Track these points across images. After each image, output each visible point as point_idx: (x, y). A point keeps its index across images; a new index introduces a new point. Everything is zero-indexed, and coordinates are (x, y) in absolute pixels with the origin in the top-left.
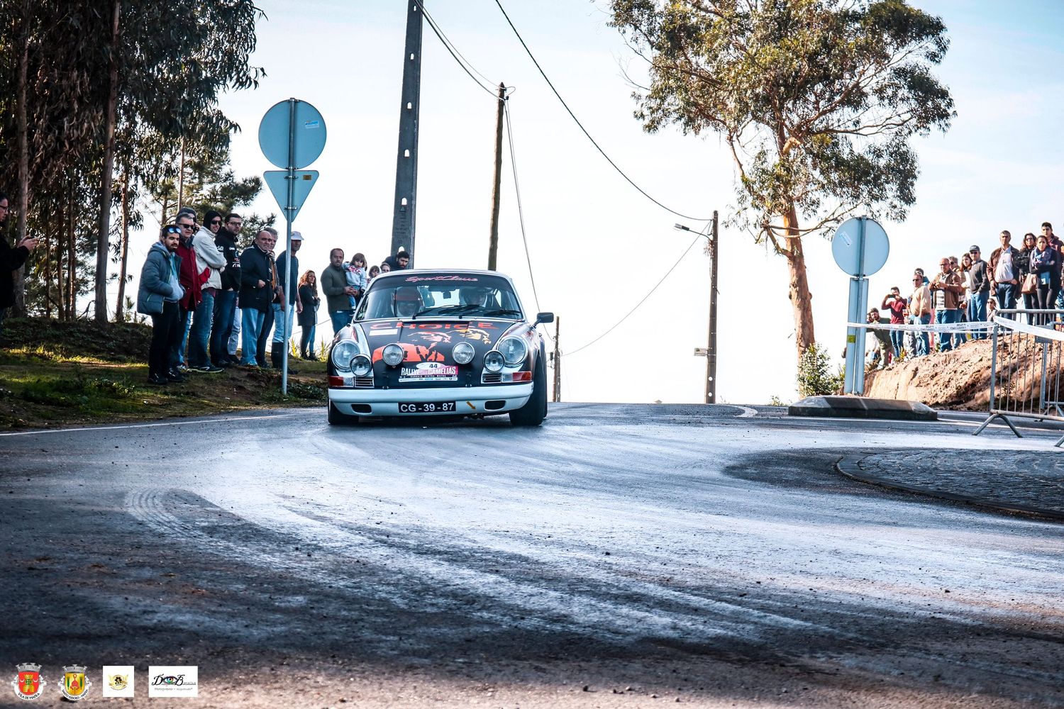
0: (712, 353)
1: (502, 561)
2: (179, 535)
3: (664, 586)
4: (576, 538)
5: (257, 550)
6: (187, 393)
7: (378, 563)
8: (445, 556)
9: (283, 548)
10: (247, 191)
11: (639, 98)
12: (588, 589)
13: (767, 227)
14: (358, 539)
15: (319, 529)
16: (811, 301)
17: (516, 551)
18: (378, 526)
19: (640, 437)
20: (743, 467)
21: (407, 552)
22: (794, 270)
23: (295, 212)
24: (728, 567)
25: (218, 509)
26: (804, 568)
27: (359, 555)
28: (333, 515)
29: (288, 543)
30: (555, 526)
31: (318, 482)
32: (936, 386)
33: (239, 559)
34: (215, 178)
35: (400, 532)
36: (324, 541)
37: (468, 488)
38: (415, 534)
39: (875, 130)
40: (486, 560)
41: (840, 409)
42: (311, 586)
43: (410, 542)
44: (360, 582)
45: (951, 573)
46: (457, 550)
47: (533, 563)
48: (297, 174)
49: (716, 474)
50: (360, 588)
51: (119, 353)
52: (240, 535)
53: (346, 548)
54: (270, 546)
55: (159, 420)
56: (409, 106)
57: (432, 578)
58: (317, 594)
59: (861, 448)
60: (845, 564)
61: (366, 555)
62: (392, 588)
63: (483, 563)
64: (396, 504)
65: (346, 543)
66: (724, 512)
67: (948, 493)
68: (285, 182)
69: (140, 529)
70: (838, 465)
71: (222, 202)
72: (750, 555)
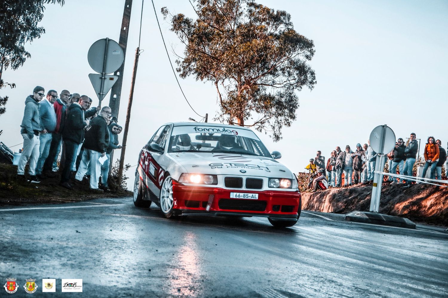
11: (179, 62)
13: (231, 123)
23: (103, 96)
41: (373, 219)
48: (106, 77)
68: (100, 80)
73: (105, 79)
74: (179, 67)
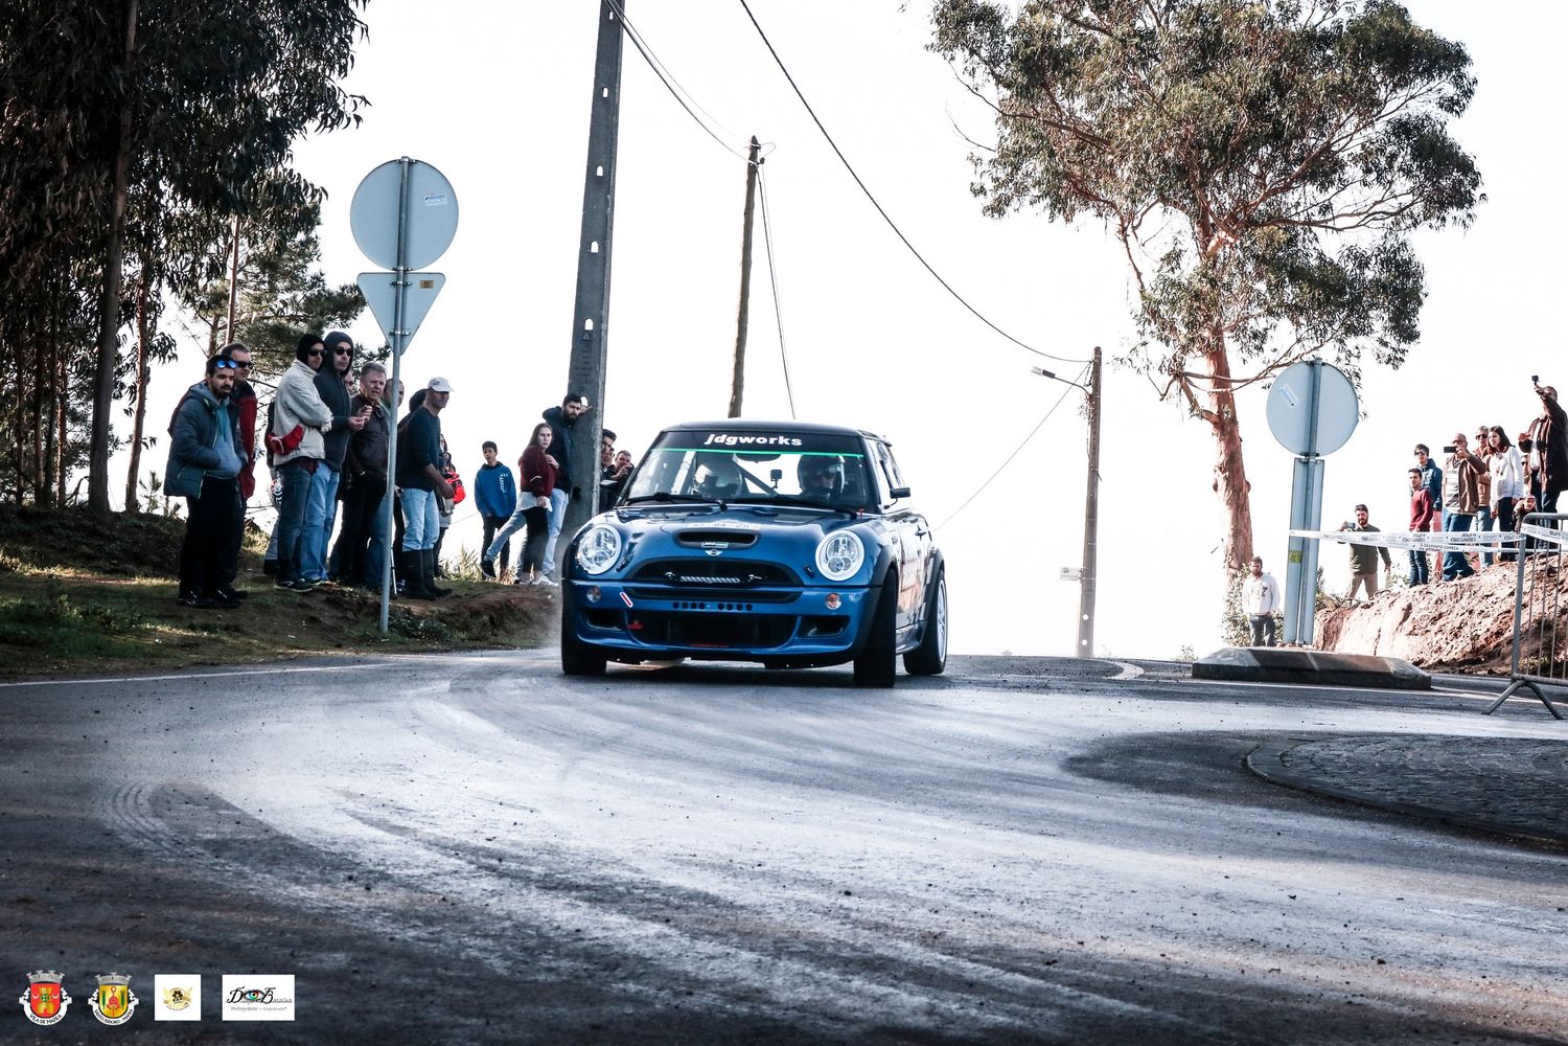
0: (1088, 575)
1: (676, 902)
2: (166, 852)
3: (928, 946)
4: (803, 868)
5: (287, 878)
6: (227, 628)
7: (476, 903)
8: (586, 893)
9: (329, 877)
10: (348, 304)
11: (977, 162)
12: (805, 948)
13: (1179, 375)
14: (451, 863)
15: (393, 847)
16: (1250, 494)
17: (701, 887)
18: (489, 845)
19: (941, 708)
20: (1097, 759)
21: (526, 885)
22: (1223, 444)
23: (406, 339)
24: (1038, 918)
25: (237, 813)
26: (1158, 922)
27: (447, 889)
28: (417, 826)
29: (338, 868)
30: (772, 848)
31: (406, 773)
32: (1439, 635)
33: (254, 893)
34: (295, 282)
35: (522, 853)
36: (396, 866)
37: (646, 785)
38: (546, 857)
39: (1355, 220)
40: (650, 900)
41: (1274, 668)
42: (361, 937)
43: (533, 869)
44: (441, 931)
45: (1394, 933)
46: (606, 883)
47: (724, 906)
48: (410, 279)
49: (1050, 770)
50: (439, 941)
51: (126, 562)
52: (264, 854)
53: (429, 877)
54: (309, 872)
55: (177, 669)
56: (600, 171)
57: (558, 928)
58: (368, 949)
59: (1293, 732)
60: (1226, 917)
61: (460, 889)
62: (490, 942)
63: (645, 905)
64: (525, 808)
65: (431, 870)
66: (1050, 829)
67: (1413, 806)
68: (392, 291)
69: (106, 842)
70: (1249, 757)
71: (305, 321)
72: (1076, 900)
73: (406, 285)
74: (977, 180)
